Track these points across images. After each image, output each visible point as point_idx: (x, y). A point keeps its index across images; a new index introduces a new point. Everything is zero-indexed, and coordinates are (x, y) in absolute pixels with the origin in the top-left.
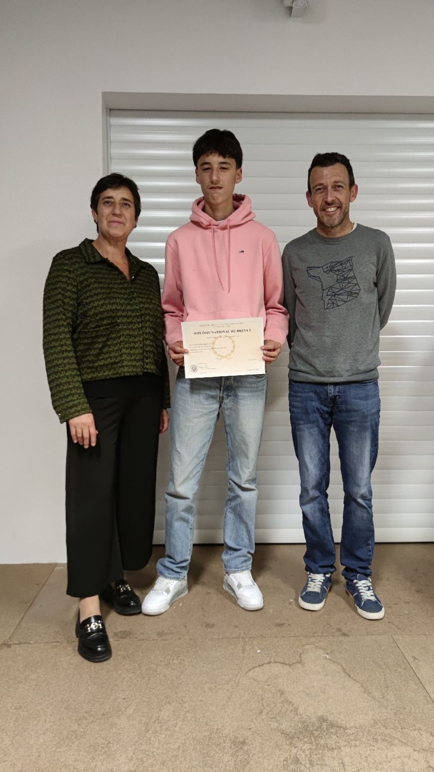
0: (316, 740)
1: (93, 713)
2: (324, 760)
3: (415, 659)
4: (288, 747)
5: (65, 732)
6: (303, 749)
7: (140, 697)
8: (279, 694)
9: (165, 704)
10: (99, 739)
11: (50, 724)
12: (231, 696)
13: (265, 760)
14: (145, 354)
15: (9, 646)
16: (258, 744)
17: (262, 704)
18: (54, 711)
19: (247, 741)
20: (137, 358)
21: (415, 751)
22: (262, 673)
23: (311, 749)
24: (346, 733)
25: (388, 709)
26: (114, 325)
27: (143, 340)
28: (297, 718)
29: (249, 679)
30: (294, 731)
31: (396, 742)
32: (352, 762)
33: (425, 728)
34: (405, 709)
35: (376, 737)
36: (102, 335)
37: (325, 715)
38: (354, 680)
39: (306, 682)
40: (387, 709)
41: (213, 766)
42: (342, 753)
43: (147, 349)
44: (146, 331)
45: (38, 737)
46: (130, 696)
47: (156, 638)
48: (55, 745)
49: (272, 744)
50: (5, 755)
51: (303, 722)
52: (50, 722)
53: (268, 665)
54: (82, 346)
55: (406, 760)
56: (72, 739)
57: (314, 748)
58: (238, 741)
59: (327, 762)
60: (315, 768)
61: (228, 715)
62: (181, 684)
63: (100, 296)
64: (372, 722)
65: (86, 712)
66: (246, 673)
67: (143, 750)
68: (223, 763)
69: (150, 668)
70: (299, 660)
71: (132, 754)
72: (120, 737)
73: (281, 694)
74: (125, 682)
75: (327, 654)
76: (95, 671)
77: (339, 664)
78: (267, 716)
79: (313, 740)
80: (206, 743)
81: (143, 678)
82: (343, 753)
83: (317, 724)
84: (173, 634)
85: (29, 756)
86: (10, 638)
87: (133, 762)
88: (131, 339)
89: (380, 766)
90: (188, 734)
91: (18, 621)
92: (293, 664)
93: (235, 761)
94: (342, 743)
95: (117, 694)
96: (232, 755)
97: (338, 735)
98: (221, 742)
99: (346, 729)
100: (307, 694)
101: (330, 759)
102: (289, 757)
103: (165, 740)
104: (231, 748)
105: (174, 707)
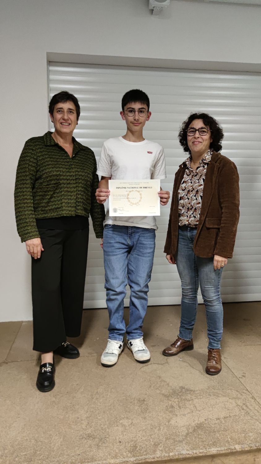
1: (62, 392)
4: (166, 401)
6: (174, 401)
7: (85, 384)
8: (158, 378)
9: (100, 386)
10: (68, 404)
12: (134, 380)
13: (156, 407)
14: (77, 203)
15: (7, 363)
16: (152, 401)
17: (151, 383)
19: (145, 400)
20: (72, 205)
21: (230, 399)
22: (148, 369)
24: (195, 393)
25: (215, 381)
26: (58, 184)
27: (76, 194)
28: (169, 388)
29: (142, 372)
30: (168, 394)
31: (220, 395)
32: (200, 406)
33: (234, 388)
34: (223, 381)
35: (210, 394)
36: (50, 191)
37: (183, 385)
38: (196, 369)
39: (171, 372)
40: (213, 381)
41: (130, 412)
43: (78, 200)
44: (79, 189)
45: (35, 405)
46: (80, 383)
47: (88, 355)
48: (45, 408)
49: (158, 400)
50: (19, 414)
51: (173, 390)
53: (151, 365)
54: (39, 197)
55: (226, 403)
56: (53, 405)
57: (180, 400)
58: (141, 400)
59: (187, 406)
60: (182, 409)
61: (134, 389)
62: (106, 376)
64: (207, 387)
65: (58, 392)
66: (140, 369)
67: (92, 407)
68: (135, 410)
69: (88, 370)
70: (166, 362)
71: (87, 409)
72: (79, 402)
74: (76, 377)
75: (181, 358)
77: (187, 363)
78: (154, 388)
79: (179, 397)
80: (125, 402)
81: (85, 374)
82: (195, 402)
83: (180, 390)
85: (32, 414)
86: (6, 359)
87: (88, 413)
88: (69, 194)
89: (214, 407)
90: (114, 398)
91: (8, 351)
92: (163, 364)
93: (141, 409)
94: (193, 397)
95: (73, 383)
97: (191, 394)
98: (132, 401)
99: (195, 391)
100: (173, 377)
101: (189, 405)
102: (168, 405)
103: (103, 402)
104: (138, 403)
105: (105, 387)
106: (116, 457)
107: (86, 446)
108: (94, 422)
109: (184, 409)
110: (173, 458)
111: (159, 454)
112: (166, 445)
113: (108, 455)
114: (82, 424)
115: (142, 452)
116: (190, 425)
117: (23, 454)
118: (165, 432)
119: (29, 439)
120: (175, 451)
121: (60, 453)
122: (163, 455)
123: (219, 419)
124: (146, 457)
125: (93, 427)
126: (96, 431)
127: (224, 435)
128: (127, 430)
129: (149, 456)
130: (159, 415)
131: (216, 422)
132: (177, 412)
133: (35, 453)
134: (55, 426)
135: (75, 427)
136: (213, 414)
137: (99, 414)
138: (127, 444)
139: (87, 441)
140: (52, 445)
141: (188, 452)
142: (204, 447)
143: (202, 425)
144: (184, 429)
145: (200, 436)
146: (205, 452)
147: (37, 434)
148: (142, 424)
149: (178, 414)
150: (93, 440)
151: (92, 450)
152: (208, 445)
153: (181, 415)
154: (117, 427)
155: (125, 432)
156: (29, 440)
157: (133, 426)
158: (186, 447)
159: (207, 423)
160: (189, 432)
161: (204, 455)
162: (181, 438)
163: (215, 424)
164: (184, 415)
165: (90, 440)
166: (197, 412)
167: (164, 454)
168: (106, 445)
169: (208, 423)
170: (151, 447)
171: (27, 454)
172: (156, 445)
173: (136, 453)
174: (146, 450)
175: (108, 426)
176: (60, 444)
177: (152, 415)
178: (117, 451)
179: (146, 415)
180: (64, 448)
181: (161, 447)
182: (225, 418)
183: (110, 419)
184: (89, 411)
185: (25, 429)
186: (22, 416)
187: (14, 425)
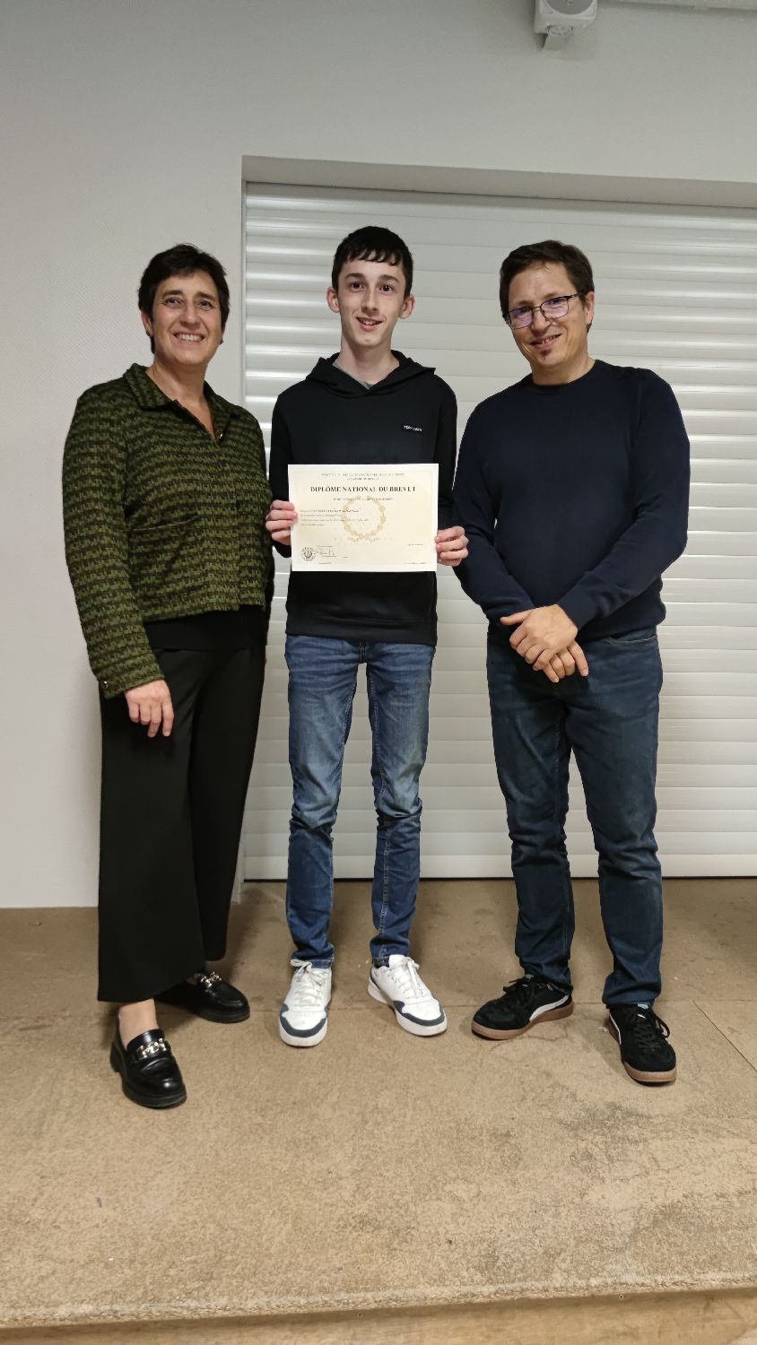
0: (610, 1131)
1: (278, 1102)
2: (627, 1156)
3: (733, 1031)
4: (571, 1141)
5: (246, 1124)
6: (593, 1142)
7: (341, 1082)
8: (544, 1076)
9: (382, 1090)
10: (298, 1133)
11: (220, 1116)
12: (475, 1079)
13: (544, 1156)
16: (530, 1137)
17: (524, 1089)
18: (220, 1099)
19: (512, 1133)
20: (230, 580)
22: (514, 1050)
23: (606, 1142)
24: (651, 1123)
25: (706, 1093)
26: (193, 519)
27: (241, 548)
28: (577, 1105)
29: (497, 1057)
30: (576, 1121)
31: (725, 1133)
32: (667, 1158)
34: (729, 1093)
35: (694, 1128)
36: (171, 539)
37: (617, 1101)
40: (703, 1093)
41: (472, 1163)
42: (650, 1146)
46: (326, 1080)
47: (343, 1006)
48: (237, 1141)
49: (549, 1137)
50: (167, 1155)
51: (588, 1110)
52: (219, 1113)
55: (742, 1154)
56: (259, 1134)
57: (609, 1140)
58: (499, 1133)
59: (632, 1157)
60: (617, 1164)
61: (477, 1103)
62: (397, 1065)
63: (166, 468)
64: (685, 1109)
65: (268, 1101)
66: (490, 1051)
67: (366, 1146)
68: (484, 1158)
70: (565, 1034)
71: (351, 1151)
72: (328, 1130)
73: (547, 1076)
76: (264, 1050)
78: (534, 1103)
79: (606, 1130)
80: (455, 1136)
81: (340, 1058)
82: (652, 1147)
83: (607, 1111)
85: (203, 1155)
87: (356, 1160)
88: (221, 546)
89: (707, 1162)
90: (425, 1126)
92: (557, 1039)
93: (501, 1157)
94: (647, 1134)
95: (307, 1078)
96: (495, 1149)
97: (640, 1125)
98: (475, 1134)
99: (649, 1117)
100: (585, 1076)
101: (635, 1152)
102: (577, 1151)
103: (393, 1133)
104: (491, 1141)
105: (396, 1093)
106: (441, 1280)
107: (357, 1247)
108: (374, 1185)
109: (622, 1163)
110: (600, 1294)
111: (560, 1279)
112: (579, 1258)
113: (420, 1276)
114: (341, 1188)
115: (512, 1272)
116: (641, 1207)
117: (188, 1259)
118: (573, 1222)
119: (201, 1221)
120: (605, 1274)
121: (286, 1262)
122: (571, 1284)
123: (723, 1196)
124: (525, 1287)
125: (371, 1198)
126: (382, 1210)
127: (740, 1240)
128: (467, 1211)
129: (533, 1283)
130: (552, 1177)
131: (717, 1203)
132: (604, 1172)
133: (220, 1259)
134: (269, 1188)
135: (324, 1195)
136: (708, 1183)
137: (385, 1164)
138: (469, 1248)
139: (359, 1235)
140: (263, 1240)
141: (640, 1280)
142: (686, 1268)
143: (678, 1210)
144: (627, 1217)
145: (672, 1239)
146: (689, 1281)
147: (222, 1209)
148: (508, 1197)
149: (606, 1175)
150: (376, 1232)
151: (373, 1257)
152: (695, 1263)
153: (615, 1180)
154: (439, 1202)
155: (461, 1215)
156: (200, 1224)
157: (481, 1201)
158: (634, 1267)
159: (690, 1205)
160: (641, 1227)
161: (686, 1289)
162: (619, 1242)
163: (714, 1207)
164: (625, 1180)
165: (368, 1232)
166: (661, 1174)
167: (573, 1280)
168: (412, 1248)
169: (693, 1205)
170: (538, 1259)
171: (199, 1261)
172: (550, 1255)
173: (494, 1274)
174: (524, 1268)
175: (412, 1198)
176: (287, 1240)
177: (534, 1174)
178: (442, 1266)
179: (518, 1175)
180: (299, 1250)
181: (564, 1260)
182: (741, 1193)
183: (417, 1178)
184: (357, 1156)
185: (188, 1194)
186: (176, 1160)
187: (156, 1182)
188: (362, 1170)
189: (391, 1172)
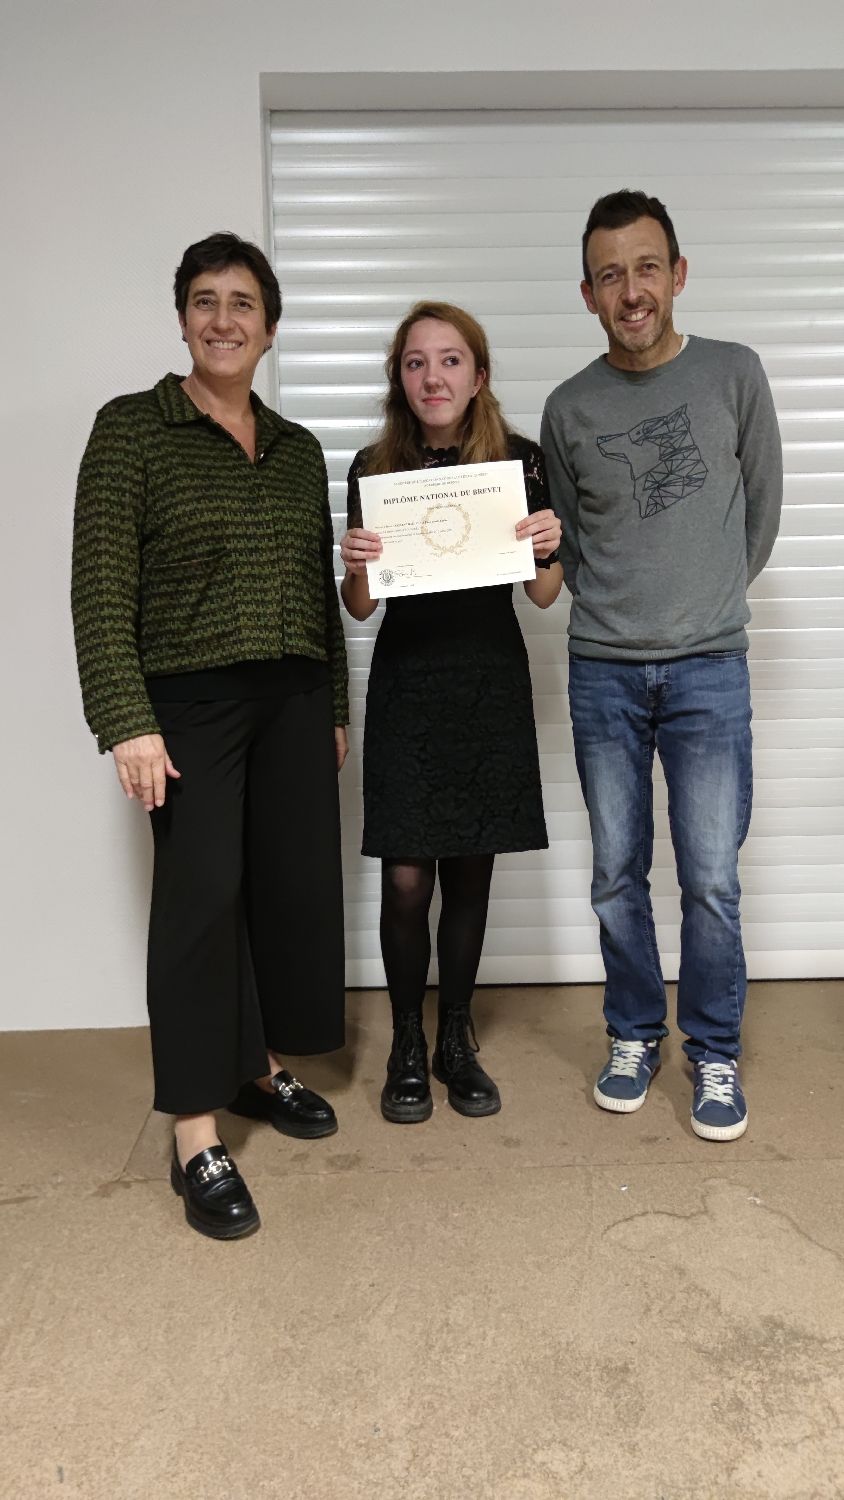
0: (767, 1364)
1: (316, 1314)
2: (792, 1403)
4: (714, 1379)
5: (269, 1350)
6: (745, 1381)
7: (401, 1283)
8: (676, 1275)
9: (455, 1295)
10: (338, 1364)
11: (237, 1337)
12: (582, 1278)
13: (677, 1405)
14: (285, 615)
15: (127, 1185)
16: (655, 1373)
17: (646, 1293)
18: (239, 1310)
19: (630, 1366)
20: (269, 623)
22: (635, 1233)
23: (762, 1382)
24: (826, 1349)
26: (221, 554)
27: (282, 586)
28: (721, 1321)
29: (611, 1245)
30: (720, 1346)
36: (195, 577)
37: (776, 1314)
38: (820, 1246)
39: (725, 1250)
41: (574, 1415)
42: (825, 1388)
43: (288, 606)
44: (287, 567)
45: (217, 1361)
46: (382, 1280)
47: (410, 1167)
48: (254, 1377)
49: (681, 1373)
50: (161, 1398)
51: (736, 1329)
52: (236, 1331)
53: (642, 1219)
54: (157, 599)
56: (285, 1366)
57: (767, 1379)
58: (613, 1365)
59: (800, 1407)
60: (779, 1418)
61: (584, 1316)
62: (477, 1255)
65: (302, 1312)
66: (602, 1234)
67: (429, 1386)
68: (592, 1408)
69: (411, 1227)
70: (702, 1209)
71: (408, 1390)
72: (379, 1360)
73: (680, 1274)
74: (368, 1253)
75: (756, 1196)
77: (784, 1215)
78: (662, 1316)
79: (762, 1363)
80: (552, 1371)
81: (402, 1244)
82: (828, 1389)
83: (764, 1333)
84: (442, 1158)
85: (206, 1399)
86: (124, 1170)
87: (414, 1410)
90: (512, 1353)
91: (134, 1138)
92: (692, 1215)
93: (616, 1406)
94: (823, 1370)
95: (356, 1276)
97: (810, 1353)
98: (580, 1368)
99: (823, 1341)
100: (733, 1274)
101: (804, 1399)
102: (722, 1397)
103: (468, 1365)
104: (602, 1380)
105: (474, 1302)
108: (437, 1452)
109: (785, 1416)
114: (390, 1455)
116: (816, 1494)
125: (432, 1473)
128: (566, 1495)
130: (687, 1440)
132: (760, 1431)
134: (291, 1458)
135: (367, 1467)
137: (453, 1416)
148: (625, 1473)
149: (762, 1437)
153: (776, 1445)
154: (525, 1482)
157: (586, 1480)
164: (791, 1445)
175: (488, 1472)
177: (661, 1435)
179: (638, 1437)
183: (497, 1442)
184: (416, 1404)
185: (182, 1461)
186: (171, 1406)
187: (141, 1443)
188: (422, 1426)
189: (462, 1430)
